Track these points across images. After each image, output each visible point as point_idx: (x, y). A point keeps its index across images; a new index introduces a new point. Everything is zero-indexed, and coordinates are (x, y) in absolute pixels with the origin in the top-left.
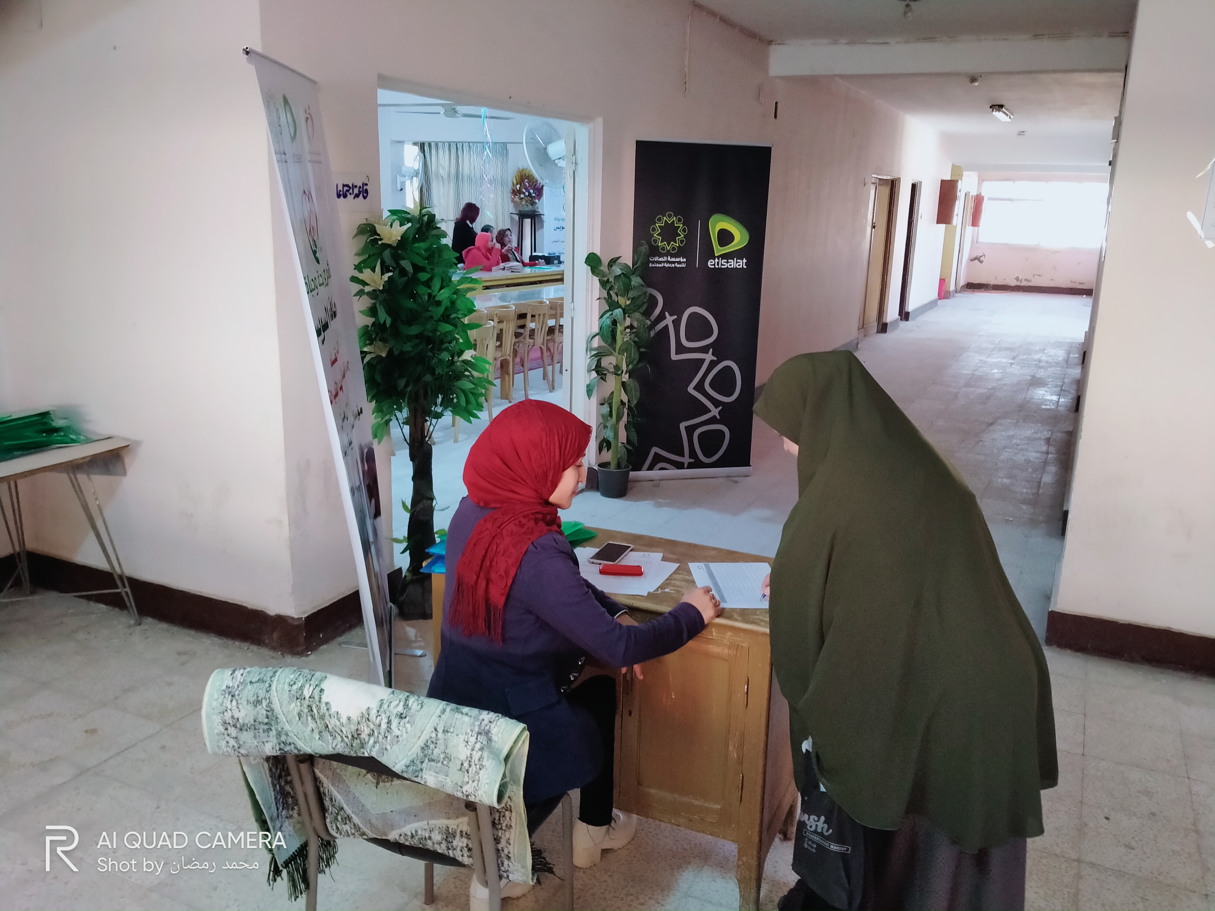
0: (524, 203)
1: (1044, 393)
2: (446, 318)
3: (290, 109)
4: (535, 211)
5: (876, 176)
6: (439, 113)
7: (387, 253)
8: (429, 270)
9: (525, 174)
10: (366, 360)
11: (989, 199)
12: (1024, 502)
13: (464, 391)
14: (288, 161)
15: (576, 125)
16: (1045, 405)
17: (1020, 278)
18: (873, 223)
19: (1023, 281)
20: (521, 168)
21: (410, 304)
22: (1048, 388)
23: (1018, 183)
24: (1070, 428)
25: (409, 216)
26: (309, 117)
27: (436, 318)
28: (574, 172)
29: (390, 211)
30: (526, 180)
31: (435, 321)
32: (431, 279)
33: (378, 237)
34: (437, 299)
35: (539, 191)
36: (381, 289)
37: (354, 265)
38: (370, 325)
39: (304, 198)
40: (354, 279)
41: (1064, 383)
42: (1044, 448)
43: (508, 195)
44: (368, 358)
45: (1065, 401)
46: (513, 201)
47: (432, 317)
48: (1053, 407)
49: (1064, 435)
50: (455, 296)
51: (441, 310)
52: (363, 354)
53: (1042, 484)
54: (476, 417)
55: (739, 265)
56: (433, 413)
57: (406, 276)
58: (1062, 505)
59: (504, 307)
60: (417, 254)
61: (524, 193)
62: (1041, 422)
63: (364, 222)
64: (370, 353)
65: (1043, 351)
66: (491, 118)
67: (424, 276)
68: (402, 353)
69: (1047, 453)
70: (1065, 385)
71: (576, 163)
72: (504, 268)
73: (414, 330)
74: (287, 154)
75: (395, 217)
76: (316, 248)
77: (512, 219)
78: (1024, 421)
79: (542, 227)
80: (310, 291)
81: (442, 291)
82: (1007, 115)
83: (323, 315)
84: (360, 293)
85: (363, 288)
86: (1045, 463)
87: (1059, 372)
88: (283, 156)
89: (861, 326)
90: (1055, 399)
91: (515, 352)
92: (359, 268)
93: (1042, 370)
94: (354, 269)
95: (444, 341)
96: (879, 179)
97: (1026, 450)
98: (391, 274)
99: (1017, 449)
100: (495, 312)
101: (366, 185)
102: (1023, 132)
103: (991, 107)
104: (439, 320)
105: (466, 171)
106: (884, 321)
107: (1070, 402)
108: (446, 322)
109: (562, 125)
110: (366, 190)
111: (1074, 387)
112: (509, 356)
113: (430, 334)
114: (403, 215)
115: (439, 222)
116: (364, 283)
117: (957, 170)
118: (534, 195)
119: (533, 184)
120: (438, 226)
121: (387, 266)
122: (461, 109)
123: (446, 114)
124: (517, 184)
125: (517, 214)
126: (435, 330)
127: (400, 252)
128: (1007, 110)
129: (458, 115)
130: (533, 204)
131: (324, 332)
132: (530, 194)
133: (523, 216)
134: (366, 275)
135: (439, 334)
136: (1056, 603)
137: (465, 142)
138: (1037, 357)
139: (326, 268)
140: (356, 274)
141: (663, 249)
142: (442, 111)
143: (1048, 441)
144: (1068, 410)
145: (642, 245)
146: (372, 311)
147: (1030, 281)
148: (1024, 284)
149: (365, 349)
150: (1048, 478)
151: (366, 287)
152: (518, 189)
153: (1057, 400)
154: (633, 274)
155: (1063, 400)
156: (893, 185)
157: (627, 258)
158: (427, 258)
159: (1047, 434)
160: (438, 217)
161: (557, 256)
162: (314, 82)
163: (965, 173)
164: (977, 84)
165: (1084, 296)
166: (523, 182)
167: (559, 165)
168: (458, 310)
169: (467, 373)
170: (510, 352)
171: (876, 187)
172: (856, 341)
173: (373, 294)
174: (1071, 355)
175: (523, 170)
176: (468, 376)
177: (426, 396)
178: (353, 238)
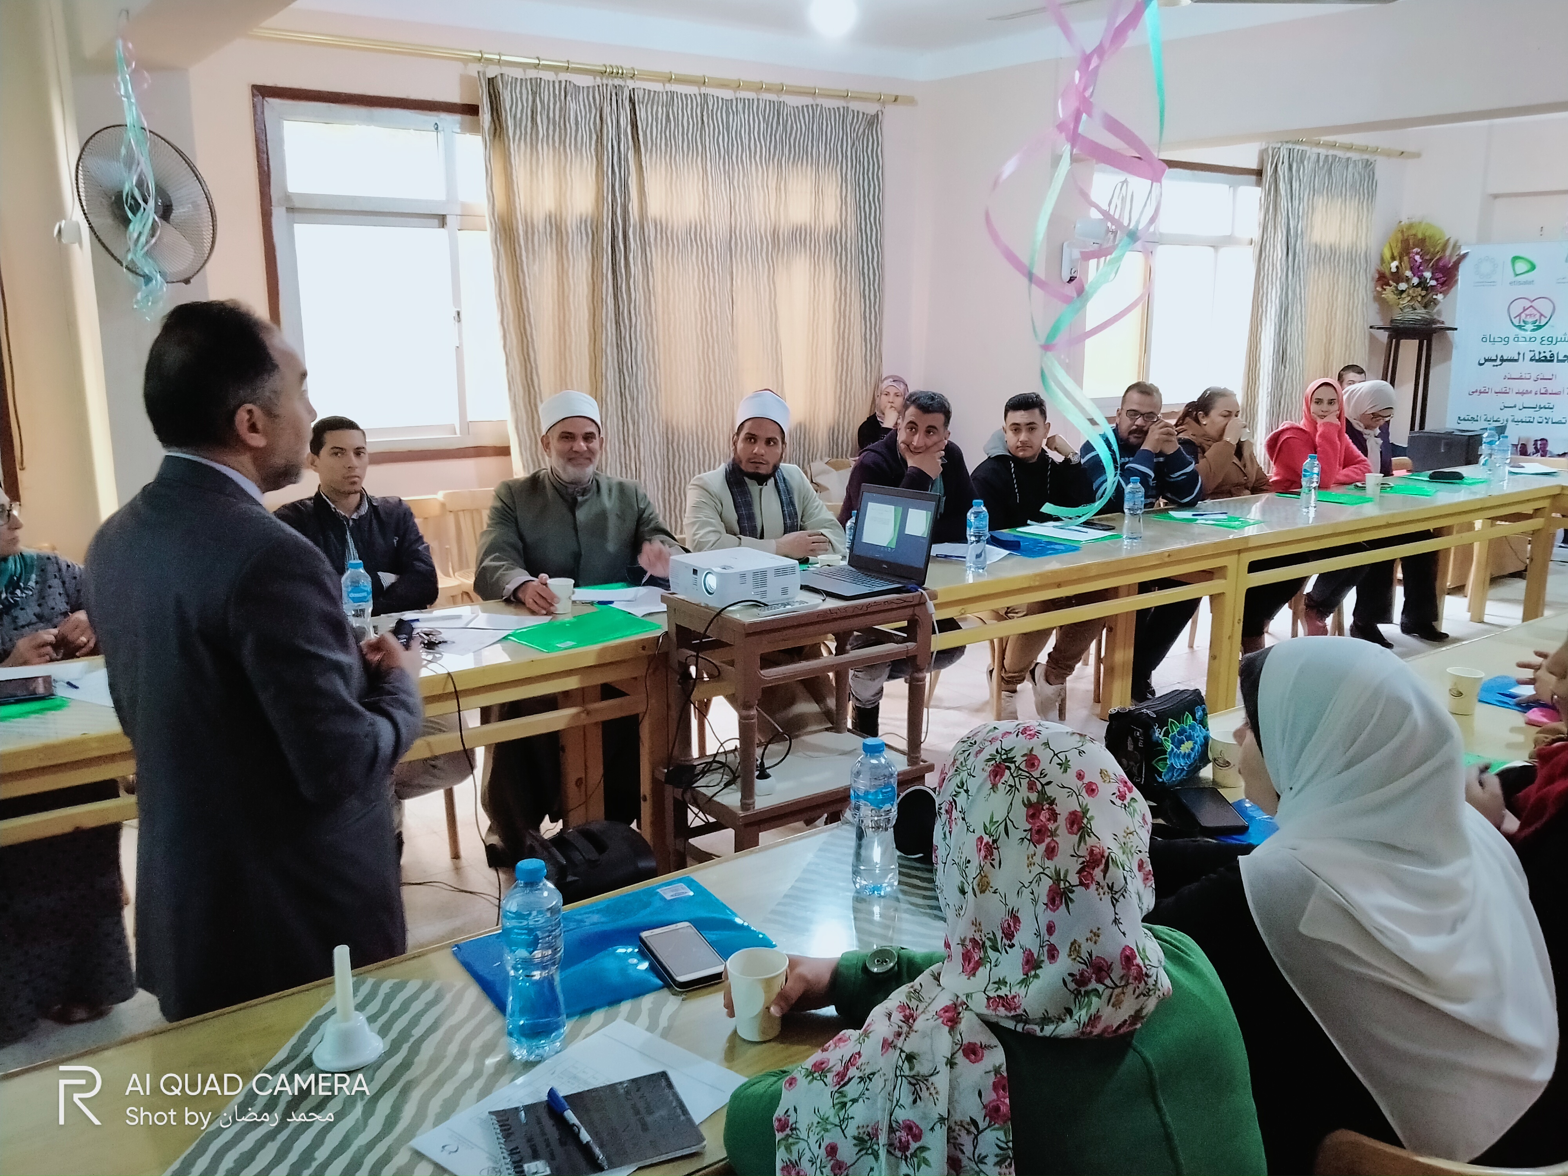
0: (1405, 302)
4: (1434, 321)
9: (1416, 235)
20: (1405, 221)
30: (1416, 250)
35: (1448, 275)
43: (1365, 286)
46: (1379, 299)
61: (1408, 280)
77: (1372, 338)
79: (1448, 359)
118: (1433, 283)
119: (1433, 256)
124: (1393, 258)
125: (1385, 329)
130: (1429, 303)
132: (1422, 284)
133: (1399, 333)
152: (1394, 270)
166: (1408, 254)
175: (1410, 226)
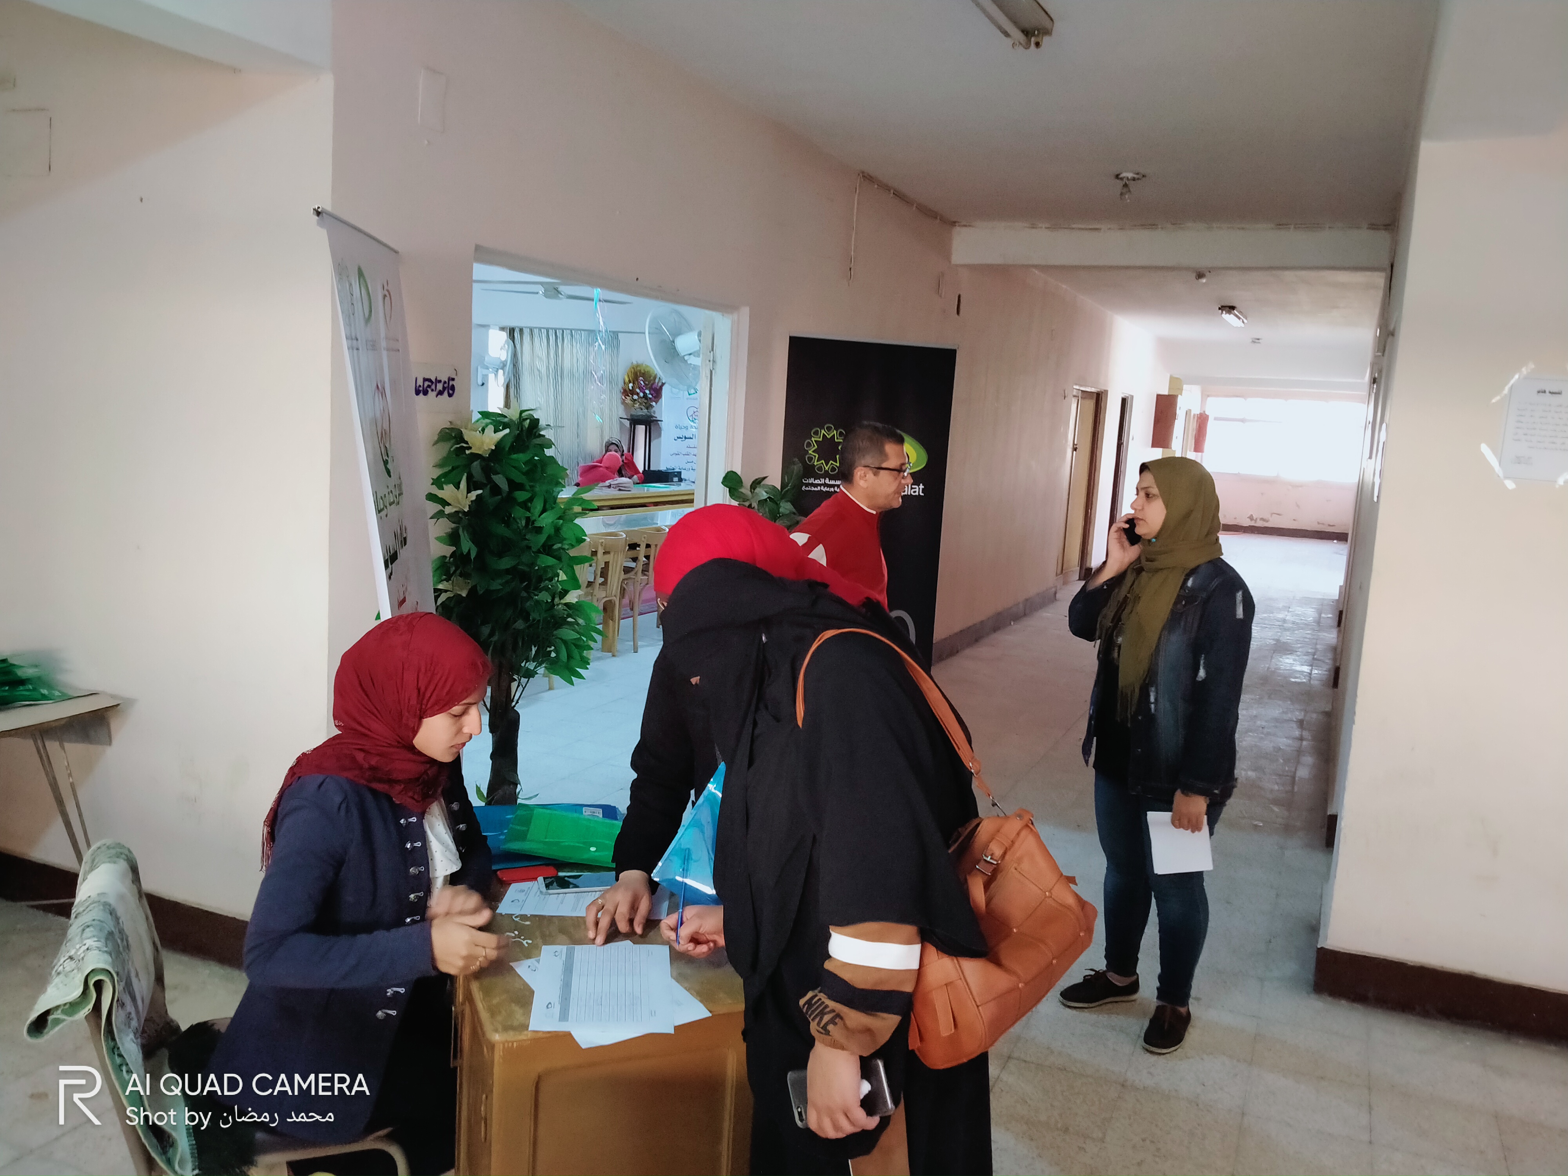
0: (637, 405)
1: (1292, 662)
2: (547, 549)
3: (365, 282)
4: (651, 417)
5: (1077, 387)
6: (537, 293)
7: (476, 464)
8: (528, 488)
9: (640, 371)
10: (440, 601)
11: (1216, 419)
12: (1276, 802)
13: (565, 642)
14: (360, 349)
15: (716, 316)
16: (1296, 678)
17: (1255, 517)
18: (1074, 444)
19: (1258, 520)
20: (635, 363)
21: (501, 530)
22: (1298, 656)
23: (1249, 400)
24: (1328, 708)
25: (506, 420)
26: (388, 295)
27: (534, 550)
28: (711, 372)
29: (480, 413)
30: (641, 378)
31: (533, 552)
32: (531, 500)
33: (465, 445)
34: (537, 524)
35: (657, 393)
36: (466, 510)
37: (433, 479)
38: (448, 555)
39: (377, 394)
40: (431, 497)
41: (1316, 649)
42: (1297, 733)
43: (617, 396)
44: (443, 597)
45: (1320, 673)
46: (623, 402)
47: (529, 548)
48: (1304, 680)
49: (1321, 717)
50: (561, 521)
51: (542, 538)
52: (438, 592)
53: (1297, 779)
54: (580, 676)
55: (915, 492)
56: (524, 670)
57: (499, 495)
58: (1325, 809)
59: (611, 534)
60: (514, 467)
61: (638, 394)
62: (1291, 700)
63: (448, 425)
64: (446, 591)
65: (1287, 608)
66: (606, 301)
67: (521, 496)
68: (488, 592)
69: (1301, 739)
70: (1318, 653)
71: (714, 361)
72: (610, 485)
73: (506, 563)
74: (359, 339)
75: (488, 421)
76: (388, 457)
77: (621, 424)
78: (1270, 698)
79: (659, 435)
80: (379, 511)
81: (542, 516)
82: (1239, 318)
83: (392, 542)
84: (439, 515)
85: (443, 509)
86: (1299, 752)
87: (1309, 636)
88: (355, 341)
89: (1059, 571)
90: (1306, 671)
91: (623, 591)
92: (438, 482)
93: (1288, 633)
94: (432, 484)
95: (544, 578)
96: (1082, 391)
97: (1275, 735)
98: (480, 492)
99: (1262, 733)
100: (600, 541)
101: (453, 379)
102: (1258, 339)
103: (1220, 309)
104: (539, 552)
105: (567, 364)
106: (1088, 565)
107: (1327, 675)
108: (548, 555)
109: (697, 315)
110: (453, 386)
111: (1330, 655)
112: (615, 596)
113: (526, 569)
114: (498, 419)
115: (545, 429)
116: (444, 503)
117: (1176, 383)
118: (650, 396)
119: (649, 382)
120: (542, 433)
121: (475, 482)
122: (565, 289)
123: (546, 295)
124: (630, 382)
125: (628, 419)
126: (533, 564)
127: (492, 464)
128: (1240, 312)
129: (560, 296)
130: (649, 407)
131: (391, 564)
132: (645, 396)
133: (635, 421)
134: (448, 492)
135: (537, 568)
136: (1326, 938)
137: (566, 329)
138: (1281, 616)
139: (398, 482)
140: (435, 490)
141: (820, 469)
142: (541, 290)
143: (1301, 723)
144: (1323, 685)
145: (794, 463)
146: (453, 538)
147: (1267, 521)
148: (1260, 524)
149: (440, 587)
150: (1304, 772)
151: (446, 507)
152: (631, 388)
153: (1309, 671)
154: (782, 499)
155: (1316, 672)
156: (1099, 399)
157: (775, 479)
158: (526, 474)
159: (1299, 715)
160: (542, 423)
161: (677, 472)
162: (396, 252)
163: (1185, 387)
164: (1204, 280)
165: (1335, 541)
166: (637, 380)
167: (689, 363)
168: (565, 539)
169: (570, 620)
170: (617, 592)
171: (1078, 400)
172: (1054, 590)
173: (455, 517)
174: (1323, 615)
175: (638, 366)
176: (570, 623)
177: (515, 648)
178: (434, 445)
